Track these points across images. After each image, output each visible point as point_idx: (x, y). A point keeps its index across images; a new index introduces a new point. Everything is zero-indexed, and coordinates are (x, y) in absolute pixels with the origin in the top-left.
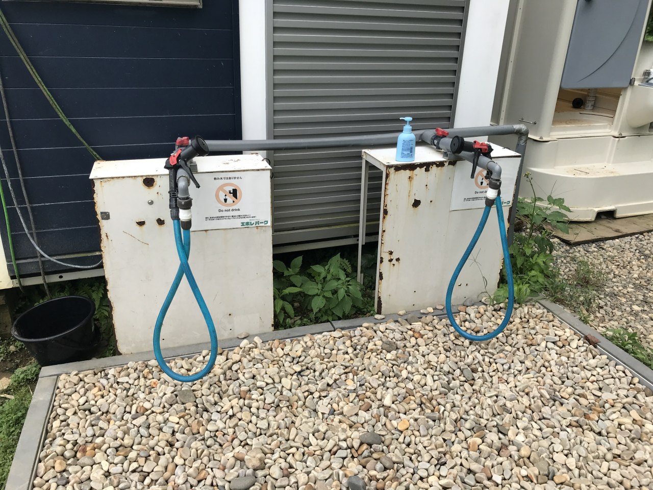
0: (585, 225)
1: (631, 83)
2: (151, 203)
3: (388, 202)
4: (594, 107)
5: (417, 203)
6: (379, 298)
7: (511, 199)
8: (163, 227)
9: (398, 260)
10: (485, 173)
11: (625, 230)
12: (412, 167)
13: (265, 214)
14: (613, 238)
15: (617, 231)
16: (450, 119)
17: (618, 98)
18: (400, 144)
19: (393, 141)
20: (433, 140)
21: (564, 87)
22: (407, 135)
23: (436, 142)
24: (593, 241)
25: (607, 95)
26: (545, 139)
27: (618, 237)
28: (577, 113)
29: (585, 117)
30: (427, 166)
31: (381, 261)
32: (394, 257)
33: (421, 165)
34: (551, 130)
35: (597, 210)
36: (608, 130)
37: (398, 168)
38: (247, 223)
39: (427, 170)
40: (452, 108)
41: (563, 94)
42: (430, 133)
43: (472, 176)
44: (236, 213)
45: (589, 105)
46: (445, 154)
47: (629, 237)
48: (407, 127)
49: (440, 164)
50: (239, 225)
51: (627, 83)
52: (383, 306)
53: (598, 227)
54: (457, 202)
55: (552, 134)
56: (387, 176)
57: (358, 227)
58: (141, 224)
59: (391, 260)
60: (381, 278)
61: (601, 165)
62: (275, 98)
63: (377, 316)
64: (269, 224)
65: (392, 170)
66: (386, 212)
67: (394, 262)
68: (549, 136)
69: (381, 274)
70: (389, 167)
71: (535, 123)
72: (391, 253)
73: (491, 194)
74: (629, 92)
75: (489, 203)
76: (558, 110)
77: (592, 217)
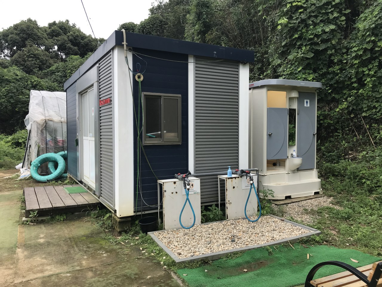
0: (282, 201)
1: (288, 157)
2: (175, 188)
3: (227, 187)
4: (280, 165)
5: (234, 187)
6: (227, 214)
7: (257, 186)
8: (177, 194)
9: (231, 203)
10: (249, 178)
11: (294, 201)
12: (232, 178)
13: (199, 191)
14: (291, 203)
15: (292, 201)
16: (238, 168)
17: (285, 162)
18: (228, 174)
19: (226, 173)
20: (235, 172)
21: (268, 159)
22: (230, 170)
23: (236, 173)
24: (285, 204)
25: (282, 161)
26: (265, 175)
27: (292, 203)
28: (274, 167)
29: (277, 168)
30: (235, 178)
31: (227, 204)
32: (230, 202)
33: (234, 178)
34: (267, 172)
35: (285, 196)
36: (284, 172)
37: (229, 178)
38: (195, 193)
39: (235, 179)
40: (238, 165)
41: (268, 162)
42: (234, 171)
43: (247, 179)
44: (193, 190)
45: (278, 164)
46: (239, 175)
47: (295, 203)
48: (230, 169)
49: (238, 177)
50: (193, 193)
51: (286, 158)
52: (228, 217)
53: (286, 201)
54: (244, 187)
55: (267, 173)
56: (226, 180)
57: (218, 198)
58: (172, 193)
59: (229, 203)
60: (227, 208)
61: (285, 182)
62: (196, 164)
63: (227, 219)
64: (200, 193)
65: (227, 179)
66: (227, 190)
67: (230, 204)
68: (267, 174)
69: (227, 207)
70: (226, 178)
71: (262, 170)
72: (229, 201)
73: (251, 182)
74: (288, 160)
75: (251, 184)
76: (268, 166)
77: (284, 198)
